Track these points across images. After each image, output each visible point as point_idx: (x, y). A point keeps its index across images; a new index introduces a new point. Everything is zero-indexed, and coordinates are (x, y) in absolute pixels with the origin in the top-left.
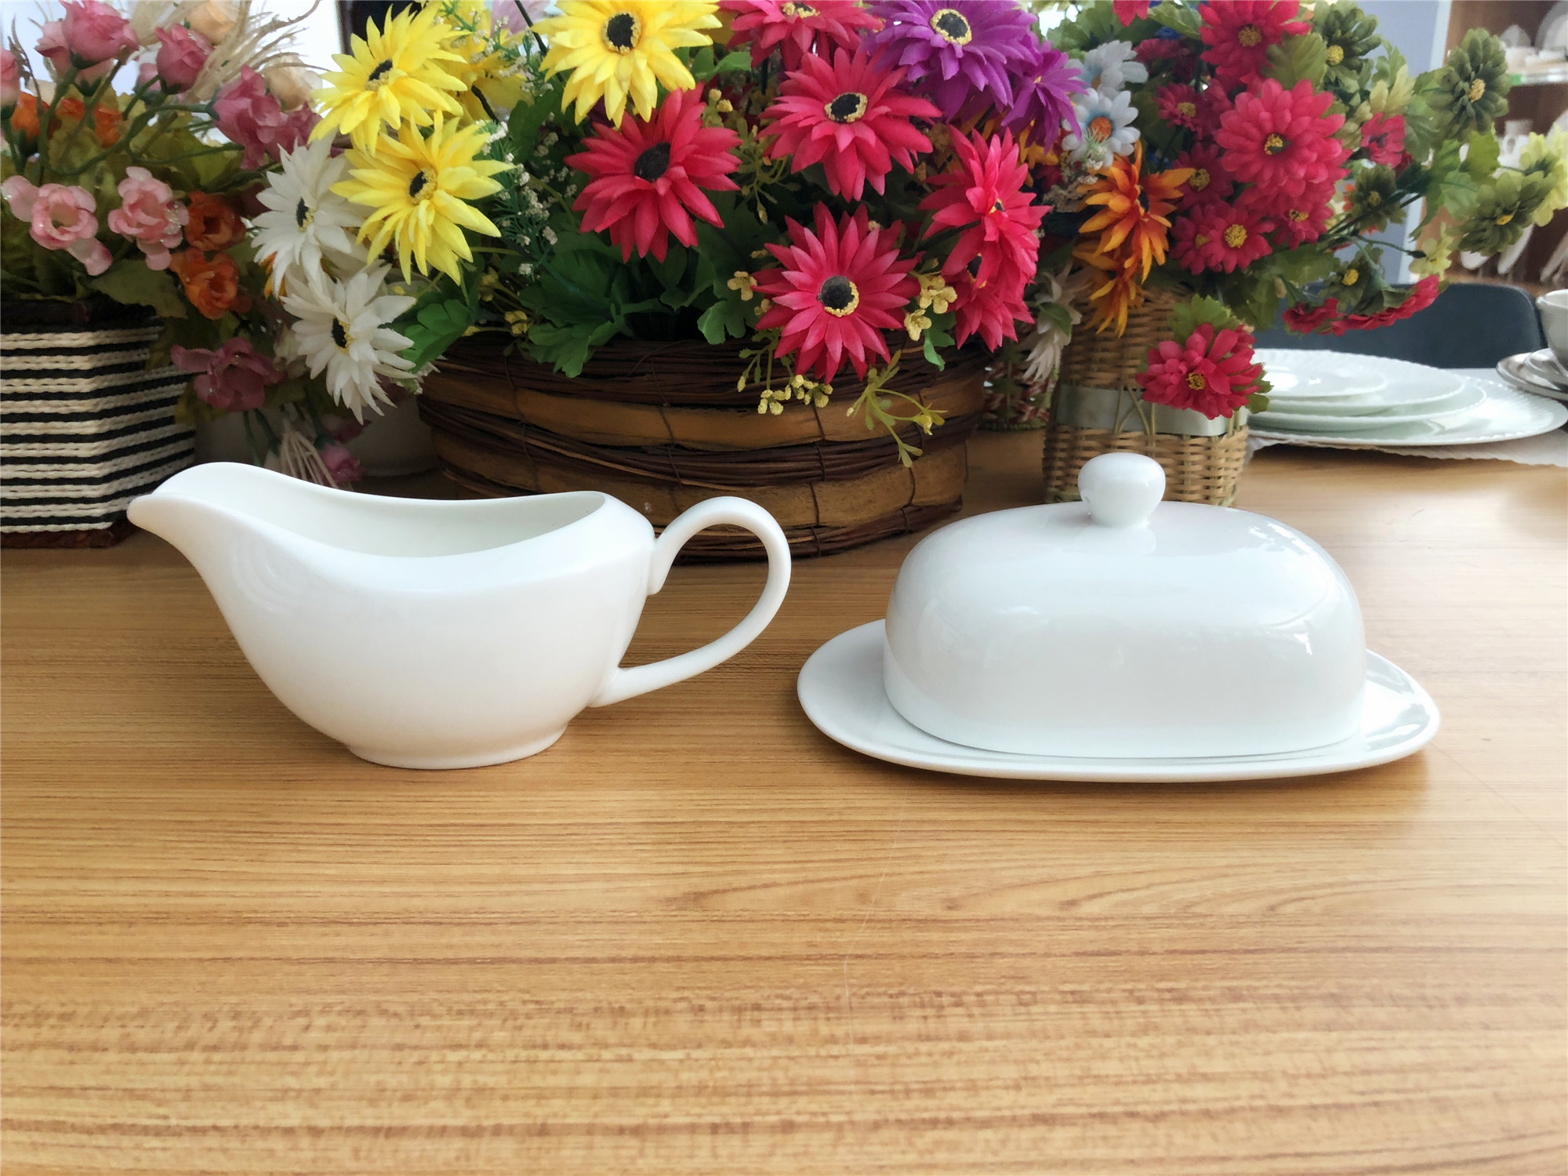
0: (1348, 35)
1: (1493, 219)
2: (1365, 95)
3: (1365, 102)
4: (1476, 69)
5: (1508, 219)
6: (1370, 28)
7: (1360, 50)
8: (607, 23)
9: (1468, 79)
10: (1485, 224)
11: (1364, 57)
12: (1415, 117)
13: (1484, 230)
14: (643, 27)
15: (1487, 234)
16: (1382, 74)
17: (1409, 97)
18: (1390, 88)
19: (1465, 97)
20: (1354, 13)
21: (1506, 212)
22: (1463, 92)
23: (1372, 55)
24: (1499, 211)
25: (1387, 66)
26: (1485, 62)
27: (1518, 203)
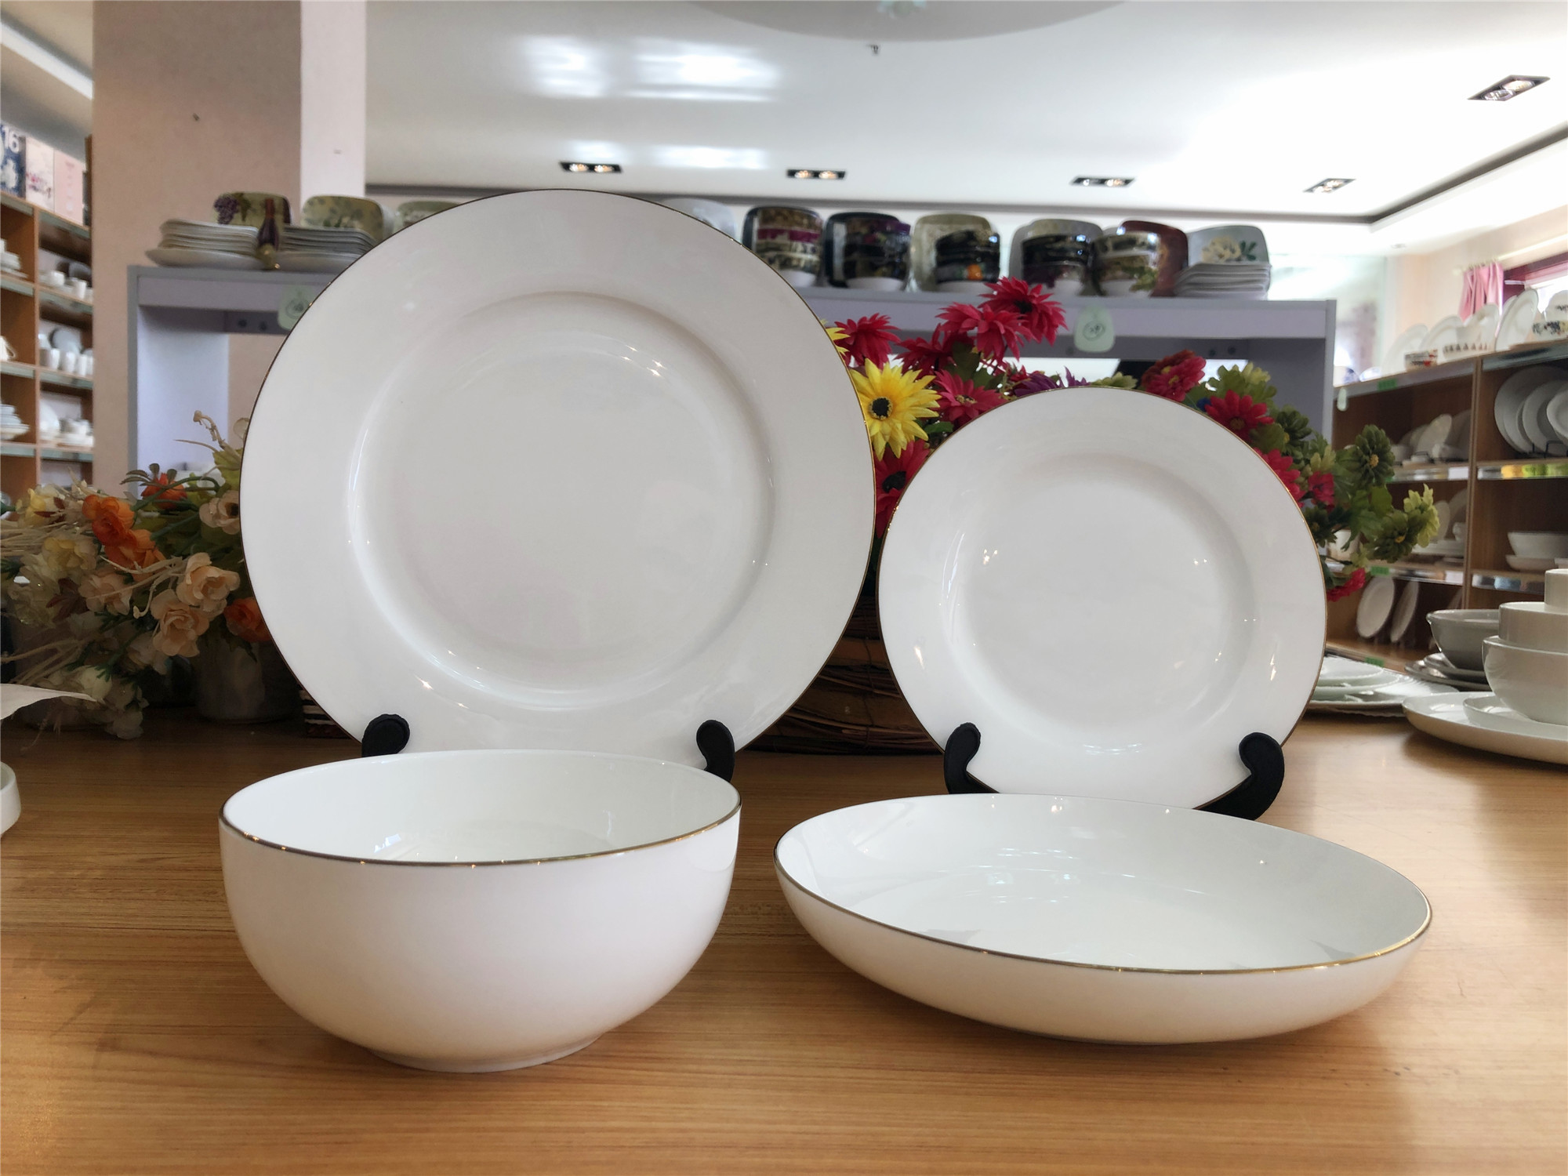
0: (1292, 426)
1: (1393, 538)
2: (1308, 462)
3: (1308, 465)
4: (1373, 448)
5: (1402, 538)
6: (1305, 422)
7: (1299, 435)
8: (872, 403)
9: (1368, 454)
10: (1388, 541)
11: (1302, 440)
12: (1338, 477)
13: (1388, 545)
14: (895, 405)
15: (1390, 547)
16: (1315, 450)
17: (1333, 464)
18: (1322, 457)
19: (1368, 465)
20: (1294, 413)
21: (1400, 534)
22: (1366, 462)
23: (1307, 439)
24: (1396, 533)
25: (1317, 446)
26: (1377, 445)
27: (1407, 529)
